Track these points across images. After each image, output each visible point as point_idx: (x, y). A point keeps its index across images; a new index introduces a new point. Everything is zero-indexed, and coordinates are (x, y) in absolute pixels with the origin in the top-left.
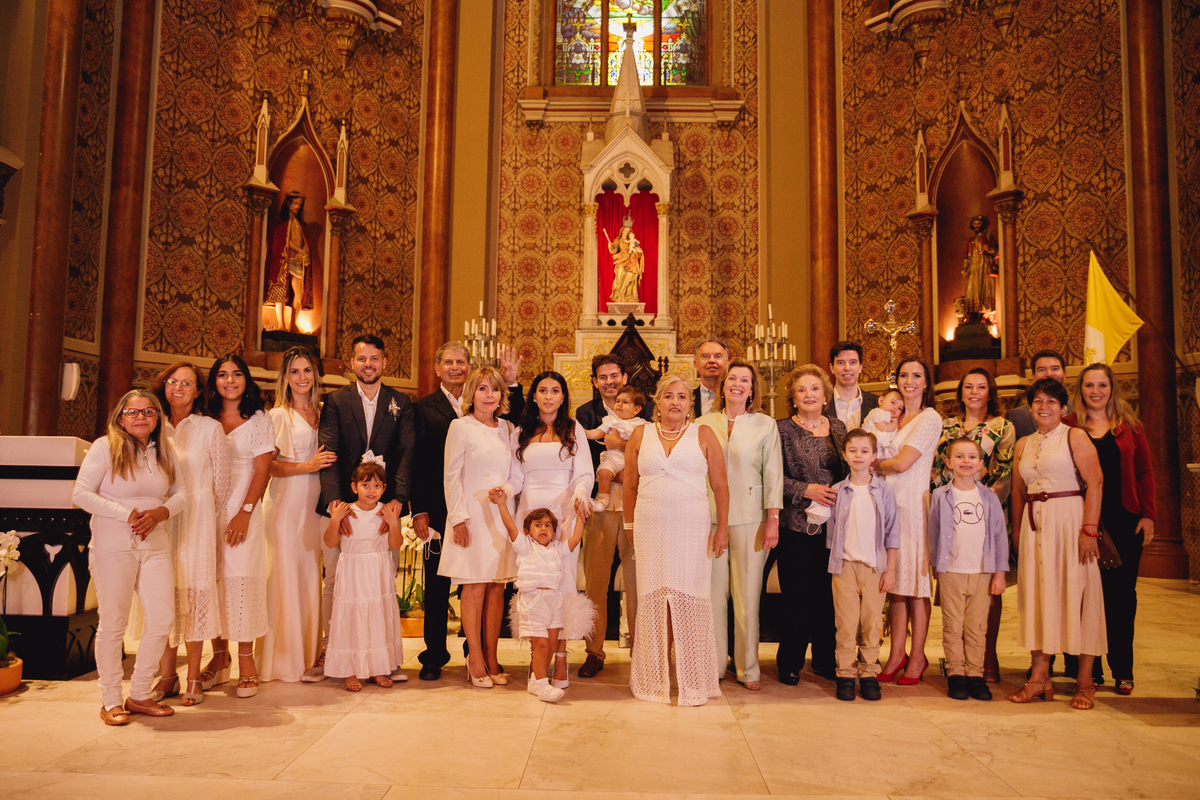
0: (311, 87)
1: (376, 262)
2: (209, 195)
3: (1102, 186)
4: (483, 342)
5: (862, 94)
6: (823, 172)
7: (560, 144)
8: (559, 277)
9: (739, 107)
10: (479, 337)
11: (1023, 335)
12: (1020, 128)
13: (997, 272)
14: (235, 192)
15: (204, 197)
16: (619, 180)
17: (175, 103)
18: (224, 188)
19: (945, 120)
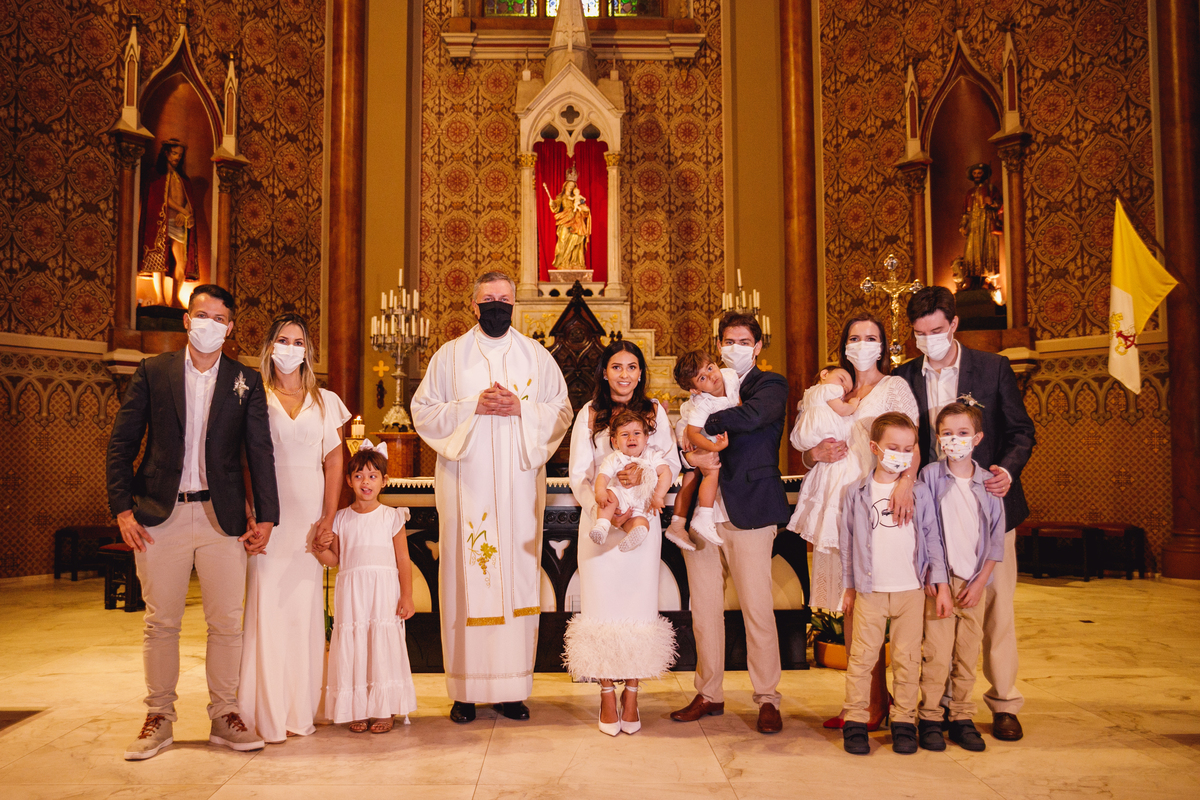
0: (190, 13)
1: (276, 225)
2: (66, 142)
3: (1124, 126)
4: (403, 318)
5: (842, 24)
6: (797, 116)
7: (491, 86)
8: (493, 241)
9: (699, 41)
10: (398, 311)
11: (1032, 301)
12: (1027, 60)
13: (1001, 229)
14: (99, 138)
15: (60, 144)
16: (561, 125)
17: (19, 27)
18: (85, 134)
19: (939, 53)
